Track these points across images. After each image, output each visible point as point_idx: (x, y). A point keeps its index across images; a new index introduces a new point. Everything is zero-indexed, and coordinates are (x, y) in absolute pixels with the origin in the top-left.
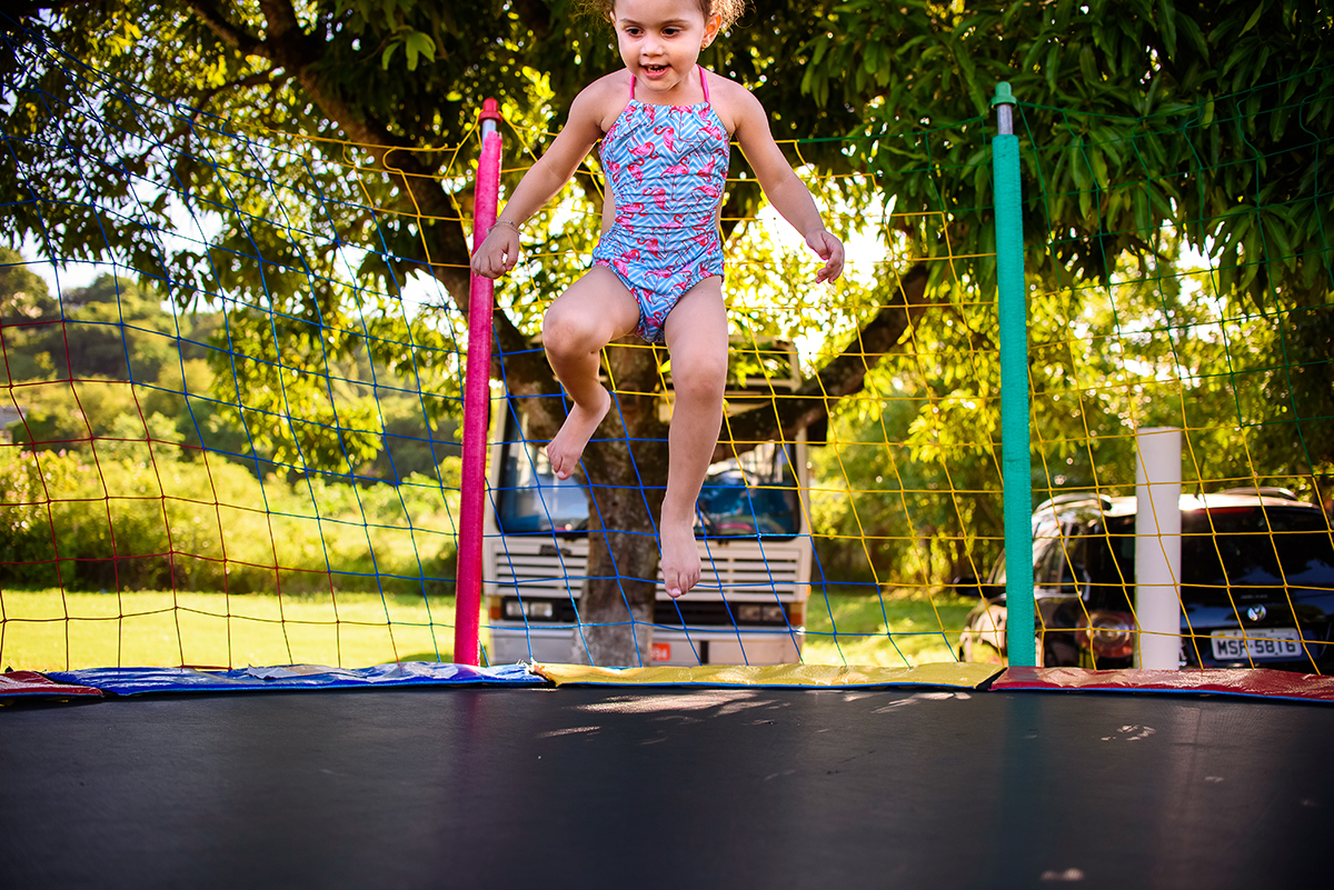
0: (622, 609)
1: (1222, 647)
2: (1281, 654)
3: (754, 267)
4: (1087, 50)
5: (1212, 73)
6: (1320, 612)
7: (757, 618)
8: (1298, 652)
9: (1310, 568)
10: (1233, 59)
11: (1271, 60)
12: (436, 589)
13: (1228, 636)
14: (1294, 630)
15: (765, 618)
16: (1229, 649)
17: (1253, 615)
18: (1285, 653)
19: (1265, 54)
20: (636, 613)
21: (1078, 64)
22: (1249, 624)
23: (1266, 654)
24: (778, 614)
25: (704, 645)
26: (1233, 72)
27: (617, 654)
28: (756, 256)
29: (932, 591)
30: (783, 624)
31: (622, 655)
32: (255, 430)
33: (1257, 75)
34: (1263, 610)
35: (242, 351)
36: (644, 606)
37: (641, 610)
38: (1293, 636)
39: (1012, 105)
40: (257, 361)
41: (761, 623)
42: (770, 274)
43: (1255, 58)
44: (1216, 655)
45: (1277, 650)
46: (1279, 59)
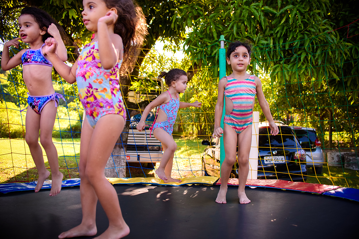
0: (119, 149)
1: (267, 161)
2: (280, 162)
3: (152, 59)
4: (243, 25)
5: (272, 32)
6: (289, 152)
7: (152, 149)
8: (284, 162)
9: (287, 141)
10: (278, 29)
11: (287, 30)
12: (67, 137)
13: (268, 158)
14: (283, 157)
15: (154, 149)
16: (268, 161)
17: (274, 153)
18: (281, 162)
19: (285, 28)
20: (122, 150)
21: (240, 28)
22: (273, 155)
23: (277, 162)
24: (157, 148)
25: (139, 156)
26: (278, 32)
27: (117, 160)
28: (152, 56)
29: (193, 138)
30: (159, 150)
31: (119, 160)
32: (20, 99)
33: (283, 33)
34: (276, 152)
35: (17, 78)
36: (124, 148)
37: (124, 149)
38: (283, 158)
39: (224, 41)
40: (21, 80)
41: (153, 150)
42: (155, 60)
43: (283, 29)
44: (265, 163)
45: (279, 161)
46: (288, 30)
